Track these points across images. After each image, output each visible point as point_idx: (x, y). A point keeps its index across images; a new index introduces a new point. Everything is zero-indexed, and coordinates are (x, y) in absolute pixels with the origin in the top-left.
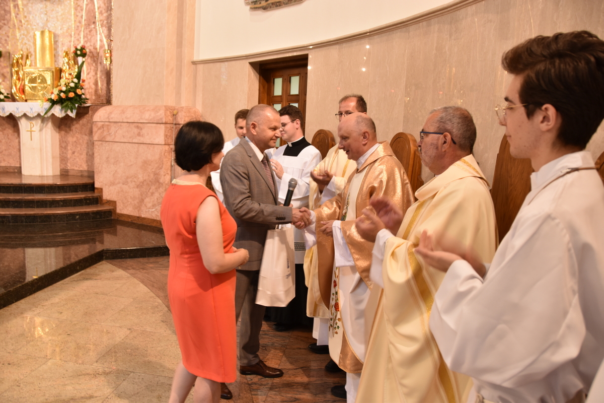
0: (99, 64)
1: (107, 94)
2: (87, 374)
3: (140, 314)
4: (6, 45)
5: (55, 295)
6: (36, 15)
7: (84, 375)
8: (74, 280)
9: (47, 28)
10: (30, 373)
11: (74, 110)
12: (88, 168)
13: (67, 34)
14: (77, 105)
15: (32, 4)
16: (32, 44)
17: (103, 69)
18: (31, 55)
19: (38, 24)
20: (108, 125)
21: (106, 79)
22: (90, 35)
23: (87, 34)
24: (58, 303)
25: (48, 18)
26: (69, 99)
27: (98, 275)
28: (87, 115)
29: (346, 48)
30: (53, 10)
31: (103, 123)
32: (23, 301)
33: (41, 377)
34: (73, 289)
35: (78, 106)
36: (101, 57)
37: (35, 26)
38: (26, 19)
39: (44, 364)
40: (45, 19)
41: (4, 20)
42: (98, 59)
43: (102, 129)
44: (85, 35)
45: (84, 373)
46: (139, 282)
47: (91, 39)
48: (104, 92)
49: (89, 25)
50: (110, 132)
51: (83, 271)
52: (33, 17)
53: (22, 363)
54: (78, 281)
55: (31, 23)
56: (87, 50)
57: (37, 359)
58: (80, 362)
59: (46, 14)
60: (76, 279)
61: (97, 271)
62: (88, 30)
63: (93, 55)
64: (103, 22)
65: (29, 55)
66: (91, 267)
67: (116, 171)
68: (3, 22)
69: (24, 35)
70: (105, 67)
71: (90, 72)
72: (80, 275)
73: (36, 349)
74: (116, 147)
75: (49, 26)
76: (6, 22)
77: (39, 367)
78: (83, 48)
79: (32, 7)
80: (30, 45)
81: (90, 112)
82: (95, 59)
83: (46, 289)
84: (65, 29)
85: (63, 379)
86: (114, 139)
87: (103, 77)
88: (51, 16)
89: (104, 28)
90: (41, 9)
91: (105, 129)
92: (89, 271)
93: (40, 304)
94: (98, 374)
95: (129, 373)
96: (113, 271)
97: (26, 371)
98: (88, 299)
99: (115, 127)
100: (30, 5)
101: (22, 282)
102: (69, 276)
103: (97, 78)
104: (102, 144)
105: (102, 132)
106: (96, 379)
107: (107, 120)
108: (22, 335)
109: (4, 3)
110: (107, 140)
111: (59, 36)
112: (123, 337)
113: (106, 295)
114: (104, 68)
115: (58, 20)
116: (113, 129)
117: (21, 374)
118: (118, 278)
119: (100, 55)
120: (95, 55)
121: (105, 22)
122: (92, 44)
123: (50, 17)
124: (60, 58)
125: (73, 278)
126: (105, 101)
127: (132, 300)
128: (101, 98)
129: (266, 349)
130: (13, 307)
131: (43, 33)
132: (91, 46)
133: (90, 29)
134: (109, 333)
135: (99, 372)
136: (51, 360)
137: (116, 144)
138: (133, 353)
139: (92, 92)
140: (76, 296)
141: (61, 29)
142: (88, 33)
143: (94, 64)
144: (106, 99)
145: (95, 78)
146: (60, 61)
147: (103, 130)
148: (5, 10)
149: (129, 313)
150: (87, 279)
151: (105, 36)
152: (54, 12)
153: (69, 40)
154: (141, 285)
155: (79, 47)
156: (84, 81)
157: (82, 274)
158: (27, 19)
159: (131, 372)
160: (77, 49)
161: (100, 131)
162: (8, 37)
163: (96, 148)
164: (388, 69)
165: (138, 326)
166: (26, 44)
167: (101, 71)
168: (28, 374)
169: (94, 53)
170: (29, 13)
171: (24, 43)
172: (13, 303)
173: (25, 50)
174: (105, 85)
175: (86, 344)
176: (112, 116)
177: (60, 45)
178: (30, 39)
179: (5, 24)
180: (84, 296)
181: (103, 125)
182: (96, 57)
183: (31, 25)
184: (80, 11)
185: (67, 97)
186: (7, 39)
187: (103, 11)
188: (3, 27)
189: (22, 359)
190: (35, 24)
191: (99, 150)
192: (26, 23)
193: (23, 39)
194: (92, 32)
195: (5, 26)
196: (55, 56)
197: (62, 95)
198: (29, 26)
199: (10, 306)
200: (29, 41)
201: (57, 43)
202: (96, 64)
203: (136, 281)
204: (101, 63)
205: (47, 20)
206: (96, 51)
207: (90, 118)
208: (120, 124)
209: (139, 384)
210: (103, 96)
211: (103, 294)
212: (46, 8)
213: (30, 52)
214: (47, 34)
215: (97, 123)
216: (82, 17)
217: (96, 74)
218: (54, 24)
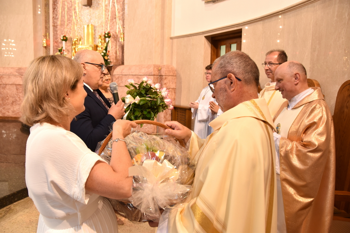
0: (118, 42)
4: (70, 34)
6: (85, 16)
13: (101, 26)
15: (83, 10)
16: (82, 33)
18: (82, 38)
19: (86, 21)
20: (121, 77)
23: (111, 25)
30: (93, 13)
31: (118, 76)
37: (84, 22)
40: (90, 18)
41: (69, 21)
42: (117, 39)
43: (118, 79)
47: (113, 27)
48: (121, 58)
49: (112, 20)
50: (123, 81)
52: (83, 17)
56: (111, 34)
59: (90, 15)
63: (114, 36)
64: (120, 17)
68: (69, 22)
69: (79, 28)
70: (121, 43)
71: (113, 46)
74: (126, 90)
75: (91, 22)
76: (70, 22)
78: (109, 33)
81: (113, 69)
82: (116, 39)
84: (100, 23)
87: (120, 49)
88: (93, 16)
89: (121, 21)
91: (120, 79)
99: (125, 78)
100: (82, 11)
107: (121, 74)
109: (69, 12)
110: (121, 85)
111: (96, 27)
114: (120, 43)
115: (96, 18)
119: (118, 36)
120: (116, 36)
121: (121, 17)
122: (114, 30)
124: (97, 39)
126: (121, 63)
128: (119, 61)
131: (88, 26)
132: (113, 31)
133: (113, 22)
139: (114, 58)
141: (98, 23)
142: (112, 24)
143: (115, 42)
145: (116, 50)
146: (97, 41)
147: (119, 80)
148: (70, 15)
151: (121, 25)
153: (102, 29)
155: (107, 33)
156: (109, 52)
158: (81, 19)
160: (105, 34)
161: (117, 80)
162: (71, 29)
164: (298, 35)
166: (79, 32)
167: (119, 46)
170: (82, 15)
171: (78, 32)
173: (79, 36)
174: (121, 53)
176: (124, 71)
177: (97, 32)
179: (69, 23)
181: (119, 77)
182: (116, 37)
184: (108, 12)
186: (71, 31)
187: (120, 11)
192: (80, 21)
193: (78, 30)
196: (94, 39)
198: (81, 23)
200: (81, 31)
201: (96, 31)
202: (116, 42)
206: (116, 34)
208: (128, 76)
212: (90, 12)
213: (81, 37)
214: (90, 26)
215: (116, 76)
216: (109, 15)
217: (116, 47)
218: (94, 21)
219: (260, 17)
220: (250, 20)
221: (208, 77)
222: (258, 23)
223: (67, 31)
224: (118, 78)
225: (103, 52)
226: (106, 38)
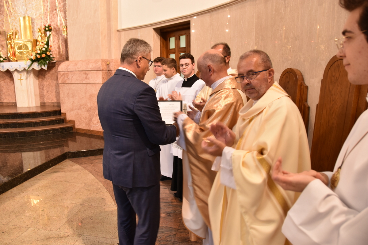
0: (60, 36)
1: (66, 54)
2: (53, 238)
3: (89, 194)
4: (2, 27)
5: (35, 184)
6: (20, 7)
7: (51, 238)
8: (48, 173)
9: (27, 15)
10: (16, 238)
11: (46, 65)
12: (57, 101)
13: (39, 18)
14: (47, 62)
16: (18, 25)
17: (62, 38)
18: (18, 32)
19: (21, 13)
20: (67, 73)
21: (65, 45)
22: (53, 17)
23: (51, 17)
24: (37, 189)
25: (27, 8)
26: (42, 58)
27: (63, 169)
28: (55, 68)
29: (214, 14)
30: (30, 3)
31: (64, 72)
32: (15, 188)
33: (23, 241)
34: (47, 179)
35: (48, 62)
36: (61, 31)
37: (19, 14)
38: (13, 10)
39: (26, 231)
40: (26, 9)
42: (59, 32)
43: (64, 76)
44: (51, 18)
45: (51, 237)
46: (89, 173)
47: (54, 20)
48: (64, 53)
49: (52, 11)
50: (69, 77)
51: (54, 167)
52: (18, 8)
53: (11, 232)
54: (50, 173)
55: (17, 12)
56: (52, 27)
57: (21, 228)
58: (49, 229)
59: (26, 6)
60: (49, 172)
61: (63, 166)
62: (52, 14)
63: (56, 30)
64: (61, 8)
65: (17, 32)
66: (59, 164)
67: (74, 102)
69: (13, 20)
70: (64, 37)
71: (55, 40)
72: (52, 169)
73: (21, 221)
74: (73, 87)
75: (28, 13)
76: (1, 12)
77: (22, 234)
78: (49, 26)
79: (17, 2)
80: (17, 26)
81: (56, 66)
82: (58, 32)
83: (30, 180)
84: (38, 14)
85: (37, 242)
86: (71, 82)
87: (63, 43)
88: (29, 7)
89: (62, 12)
90: (23, 3)
91: (65, 76)
92: (57, 166)
93: (25, 190)
94: (60, 237)
95: (80, 236)
96: (73, 166)
97: (13, 237)
98: (56, 185)
99: (71, 74)
100: (15, 1)
101: (14, 176)
102: (45, 170)
103: (59, 44)
104: (64, 85)
105: (64, 78)
106: (59, 241)
107: (66, 70)
108: (13, 211)
110: (67, 83)
111: (34, 19)
112: (77, 211)
113: (68, 182)
114: (63, 37)
115: (33, 9)
116: (70, 76)
117: (10, 239)
118: (76, 170)
119: (60, 29)
120: (57, 30)
121: (62, 8)
122: (55, 23)
123: (28, 8)
124: (36, 33)
125: (47, 172)
126: (65, 59)
127: (84, 185)
128: (63, 57)
129: (170, 215)
130: (9, 193)
131: (24, 18)
132: (54, 24)
133: (53, 14)
134: (68, 208)
135: (61, 236)
136: (30, 229)
137: (72, 85)
138: (83, 222)
139: (56, 53)
140: (48, 183)
141: (35, 15)
142: (52, 16)
143: (57, 36)
144: (66, 57)
145: (58, 44)
146: (36, 35)
147: (64, 77)
149: (82, 194)
150: (56, 172)
151: (63, 18)
152: (30, 4)
153: (41, 21)
154: (90, 174)
155: (47, 26)
156: (51, 47)
157: (53, 169)
158: (14, 10)
159: (82, 235)
160: (46, 27)
161: (62, 77)
162: (3, 22)
163: (61, 88)
164: (243, 27)
165: (87, 202)
166: (14, 25)
167: (62, 40)
168: (14, 239)
169: (56, 29)
170: (15, 6)
171: (13, 25)
172: (9, 190)
173: (14, 29)
174: (65, 48)
175: (53, 216)
176: (69, 67)
177: (35, 24)
178: (17, 22)
180: (53, 183)
181: (64, 73)
182: (58, 31)
183: (17, 13)
184: (47, 3)
185: (41, 57)
186: (3, 23)
187: (61, 2)
189: (12, 229)
190: (20, 13)
191: (63, 89)
192: (14, 13)
193: (13, 22)
194: (55, 15)
196: (33, 32)
197: (38, 56)
198: (16, 14)
199: (6, 192)
200: (16, 23)
201: (34, 24)
202: (58, 36)
203: (87, 172)
205: (27, 10)
206: (57, 27)
207: (56, 70)
208: (74, 72)
209: (87, 243)
210: (64, 55)
211: (65, 182)
212: (25, 2)
213: (17, 31)
214: (27, 19)
215: (60, 72)
216: (48, 6)
217: (59, 42)
218: (31, 12)
219: (207, 9)
220: (197, 12)
221: (157, 70)
222: (205, 15)
224: (64, 74)
225: (44, 47)
226: (46, 32)
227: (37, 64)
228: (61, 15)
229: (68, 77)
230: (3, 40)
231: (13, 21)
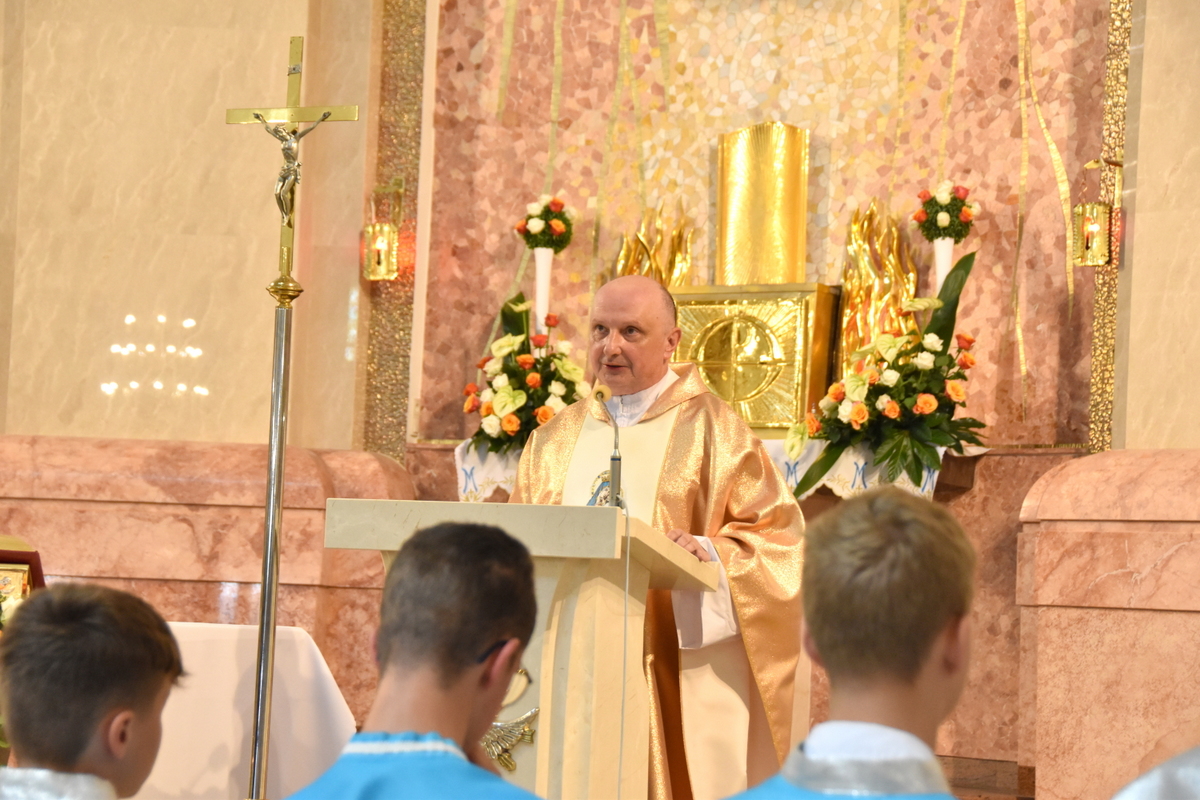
0: (1022, 270)
1: (1060, 404)
4: (584, 192)
6: (728, 60)
9: (776, 115)
11: (925, 474)
12: (959, 745)
13: (871, 137)
14: (941, 451)
15: (715, 10)
16: (701, 188)
17: (1041, 290)
18: (697, 232)
19: (734, 99)
20: (1119, 536)
21: (1056, 336)
22: (980, 138)
23: (967, 134)
25: (785, 69)
26: (910, 422)
28: (964, 499)
30: (809, 34)
31: (1091, 528)
35: (946, 454)
36: (1037, 236)
37: (721, 105)
38: (681, 80)
40: (771, 76)
41: (586, 87)
42: (1018, 245)
43: (1087, 555)
44: (960, 140)
47: (985, 155)
48: (1046, 393)
49: (980, 94)
50: (1130, 567)
52: (714, 67)
55: (705, 92)
56: (974, 210)
59: (775, 53)
62: (974, 117)
63: (994, 225)
64: (1053, 77)
65: (687, 234)
67: (1158, 745)
68: (580, 94)
69: (667, 145)
70: (1057, 282)
71: (977, 303)
74: (1163, 635)
75: (786, 105)
76: (592, 94)
78: (957, 204)
79: (713, 26)
80: (692, 191)
82: (1005, 243)
84: (862, 115)
86: (1149, 597)
87: (1042, 327)
88: (799, 61)
89: (1055, 106)
90: (754, 31)
91: (1101, 552)
99: (1159, 544)
100: (705, 16)
103: (1011, 332)
104: (1080, 620)
105: (1087, 569)
107: (1117, 514)
109: (592, 17)
110: (1109, 603)
111: (829, 147)
114: (1049, 283)
115: (828, 78)
116: (1146, 552)
119: (1029, 226)
120: (1006, 226)
121: (1064, 78)
122: (992, 180)
123: (792, 66)
126: (1047, 436)
128: (1029, 423)
131: (760, 133)
132: (985, 186)
133: (983, 114)
137: (1159, 617)
139: (980, 394)
141: (841, 117)
142: (975, 131)
143: (998, 270)
144: (1056, 425)
145: (1002, 329)
146: (829, 259)
147: (1094, 560)
148: (594, 46)
151: (1058, 143)
152: (812, 43)
153: (880, 163)
155: (944, 197)
158: (689, 76)
160: (931, 205)
161: (1071, 565)
162: (598, 157)
163: (1048, 642)
166: (675, 184)
167: (1033, 300)
169: (999, 220)
170: (700, 51)
171: (664, 181)
173: (670, 212)
174: (1052, 360)
176: (1144, 493)
177: (833, 186)
178: (694, 162)
179: (587, 104)
181: (1092, 535)
182: (1009, 235)
183: (703, 102)
184: (940, 34)
185: (905, 411)
186: (595, 167)
187: (1056, 31)
188: (578, 115)
190: (724, 99)
191: (1067, 647)
192: (682, 97)
193: (664, 163)
194: (994, 125)
195: (586, 112)
196: (809, 238)
197: (884, 402)
198: (694, 108)
200: (689, 172)
201: (822, 179)
202: (1007, 269)
204: (1031, 264)
205: (778, 77)
206: (1009, 209)
207: (976, 513)
208: (1184, 529)
210: (1039, 411)
212: (776, 26)
213: (691, 222)
214: (779, 137)
215: (1060, 526)
216: (946, 60)
217: (1008, 312)
218: (812, 97)
223: (567, 166)
224: (1090, 542)
226: (931, 239)
227: (861, 463)
228: (1048, 124)
229: (1123, 566)
230: (572, 285)
231: (669, 154)
